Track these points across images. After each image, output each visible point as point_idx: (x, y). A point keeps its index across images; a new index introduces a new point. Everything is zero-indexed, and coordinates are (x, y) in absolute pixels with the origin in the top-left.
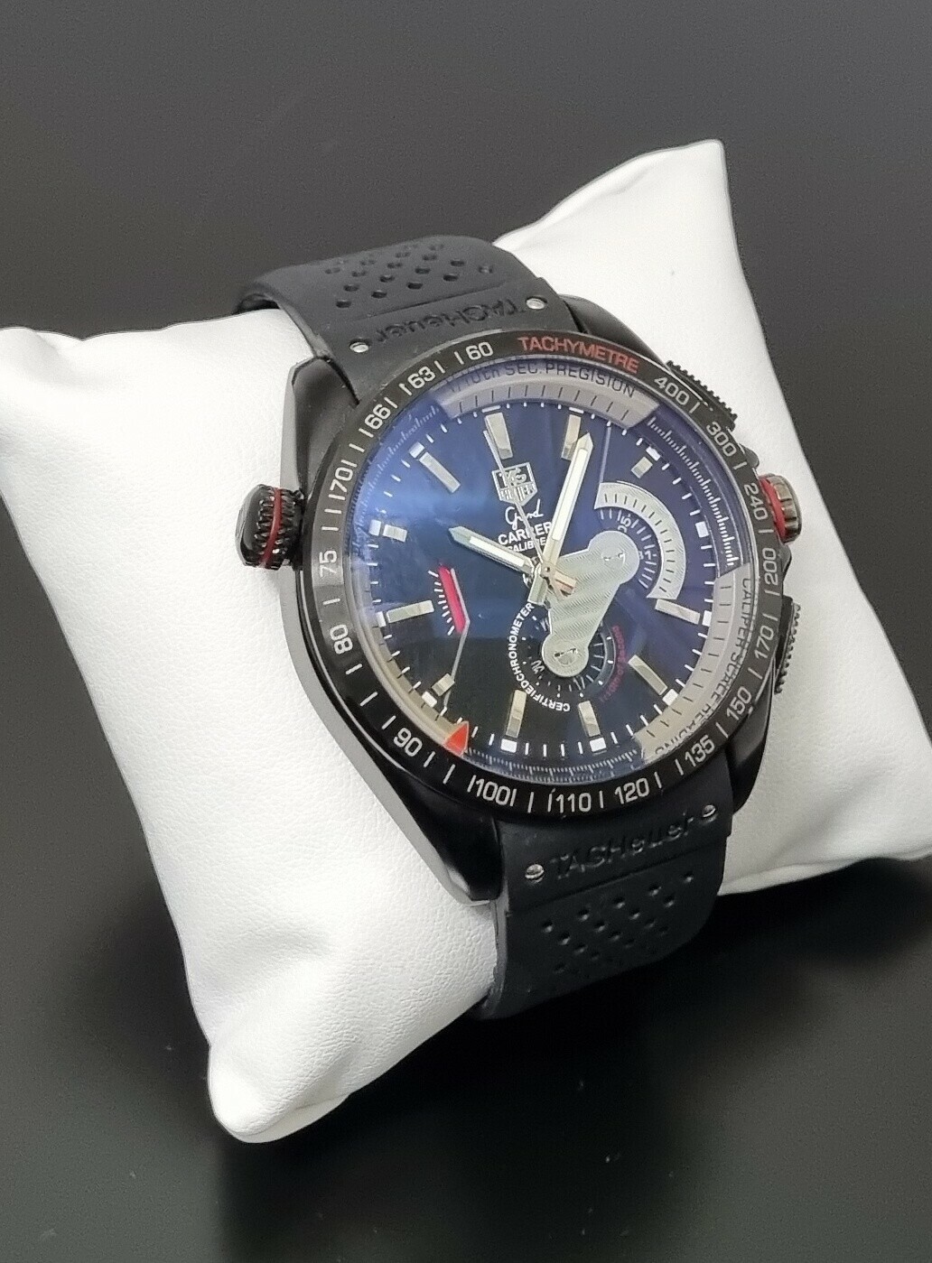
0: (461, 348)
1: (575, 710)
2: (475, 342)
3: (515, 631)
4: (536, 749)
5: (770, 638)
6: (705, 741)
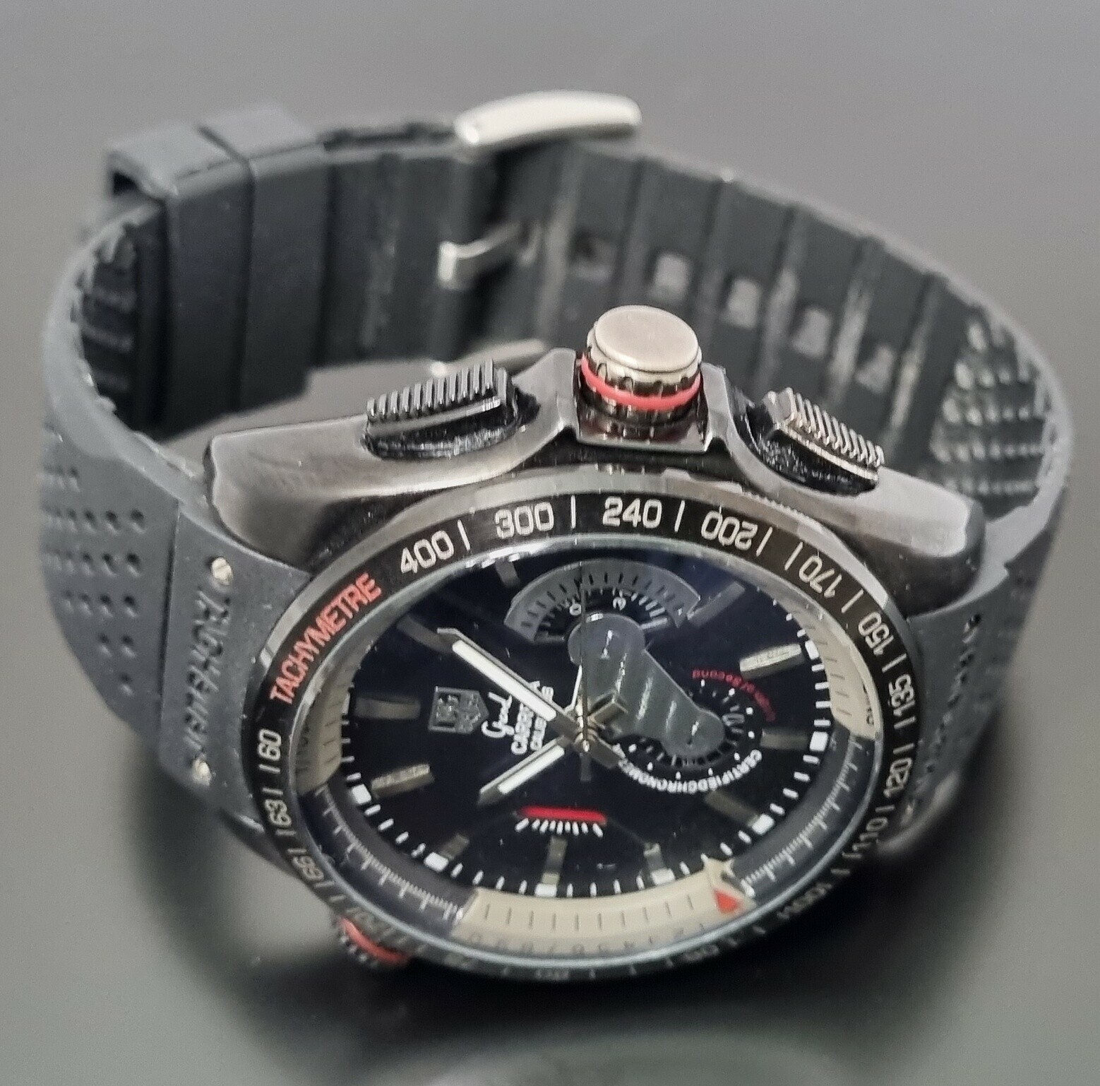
3: (636, 773)
4: (781, 799)
6: (896, 692)
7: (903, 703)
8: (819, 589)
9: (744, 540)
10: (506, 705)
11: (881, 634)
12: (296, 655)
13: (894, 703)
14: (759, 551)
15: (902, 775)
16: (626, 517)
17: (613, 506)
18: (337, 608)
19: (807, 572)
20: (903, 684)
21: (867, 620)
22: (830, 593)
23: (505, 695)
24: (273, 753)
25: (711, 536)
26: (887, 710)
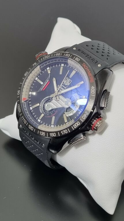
0: (76, 57)
1: (42, 114)
2: (79, 58)
3: (47, 97)
4: (33, 112)
5: (66, 133)
6: (44, 133)
7: (41, 133)
8: (63, 131)
9: (74, 126)
10: (65, 88)
11: (52, 135)
12: (88, 69)
13: (42, 132)
14: (72, 127)
15: (31, 128)
16: (85, 114)
17: (87, 114)
18: (91, 76)
19: (66, 131)
20: (44, 135)
21: (55, 134)
22: (62, 132)
23: (67, 88)
24: (76, 59)
25: (77, 122)
26: (42, 131)
